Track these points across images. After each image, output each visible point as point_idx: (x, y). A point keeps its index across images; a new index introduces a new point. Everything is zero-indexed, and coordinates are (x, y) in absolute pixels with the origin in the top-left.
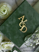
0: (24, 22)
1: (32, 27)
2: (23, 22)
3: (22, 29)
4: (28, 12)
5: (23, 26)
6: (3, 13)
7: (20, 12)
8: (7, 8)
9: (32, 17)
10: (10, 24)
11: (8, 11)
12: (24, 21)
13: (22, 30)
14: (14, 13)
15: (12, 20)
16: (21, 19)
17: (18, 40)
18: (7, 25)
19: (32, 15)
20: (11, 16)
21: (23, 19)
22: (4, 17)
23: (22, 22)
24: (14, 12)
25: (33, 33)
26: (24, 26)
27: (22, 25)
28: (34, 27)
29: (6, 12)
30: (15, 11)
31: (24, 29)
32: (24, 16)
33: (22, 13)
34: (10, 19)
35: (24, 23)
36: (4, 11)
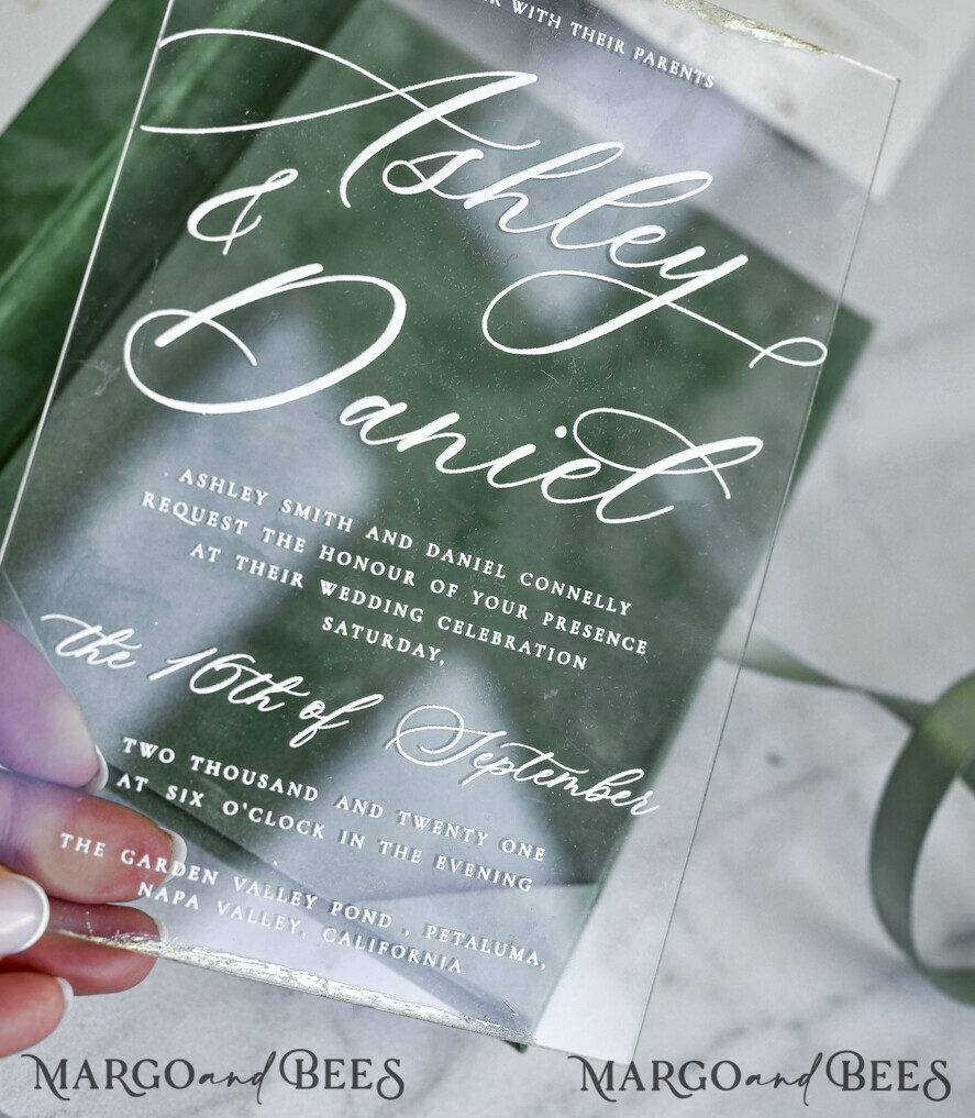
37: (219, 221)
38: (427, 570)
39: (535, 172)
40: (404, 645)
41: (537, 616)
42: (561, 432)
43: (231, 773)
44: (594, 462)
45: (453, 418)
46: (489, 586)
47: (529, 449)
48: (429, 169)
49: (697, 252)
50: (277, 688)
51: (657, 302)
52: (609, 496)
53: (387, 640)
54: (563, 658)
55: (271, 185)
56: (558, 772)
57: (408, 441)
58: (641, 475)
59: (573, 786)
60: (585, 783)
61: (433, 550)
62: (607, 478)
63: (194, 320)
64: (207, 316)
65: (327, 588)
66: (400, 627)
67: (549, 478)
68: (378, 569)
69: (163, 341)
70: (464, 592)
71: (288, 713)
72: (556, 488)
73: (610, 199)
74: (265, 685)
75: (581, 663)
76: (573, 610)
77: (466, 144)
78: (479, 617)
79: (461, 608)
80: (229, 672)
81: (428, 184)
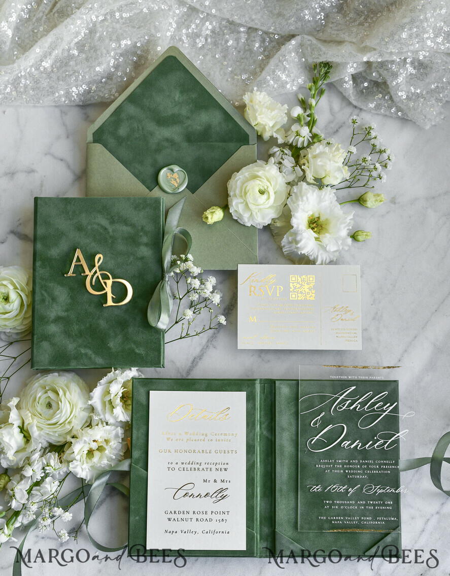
0: (96, 268)
1: (142, 258)
2: (96, 272)
3: (110, 296)
4: (80, 228)
5: (105, 283)
6: (8, 307)
7: (55, 252)
8: (5, 282)
9: (110, 230)
10: (58, 319)
11: (16, 288)
12: (91, 266)
13: (114, 300)
14: (40, 272)
15: (54, 299)
16: (79, 269)
17: (133, 346)
18: (53, 328)
19: (104, 222)
20: (37, 289)
21: (83, 262)
22: (25, 318)
23: (90, 274)
24: (34, 270)
25: (163, 278)
26: (109, 282)
27: (99, 286)
28: (145, 252)
29: (13, 296)
30: (38, 264)
31: (120, 292)
32: (78, 253)
33: (64, 246)
34: (43, 301)
35: (98, 273)
36: (6, 299)
37: (315, 423)
38: (361, 464)
39: (360, 401)
40: (361, 477)
41: (380, 467)
42: (375, 438)
43: (341, 502)
44: (382, 441)
45: (358, 441)
46: (371, 464)
47: (371, 442)
48: (344, 406)
49: (389, 404)
50: (344, 488)
51: (385, 414)
52: (386, 446)
53: (358, 477)
54: (386, 472)
55: (321, 416)
56: (391, 490)
57: (352, 446)
58: (390, 441)
59: (394, 491)
60: (395, 490)
61: (361, 461)
62: (385, 443)
63: (316, 438)
64: (317, 437)
65: (347, 471)
66: (359, 474)
67: (376, 445)
68: (353, 466)
69: (312, 443)
70: (368, 466)
71: (347, 492)
72: (377, 447)
73: (372, 401)
74: (342, 488)
75: (389, 472)
76: (385, 464)
77: (348, 400)
78: (371, 469)
79: (368, 469)
80: (336, 488)
81: (344, 408)
